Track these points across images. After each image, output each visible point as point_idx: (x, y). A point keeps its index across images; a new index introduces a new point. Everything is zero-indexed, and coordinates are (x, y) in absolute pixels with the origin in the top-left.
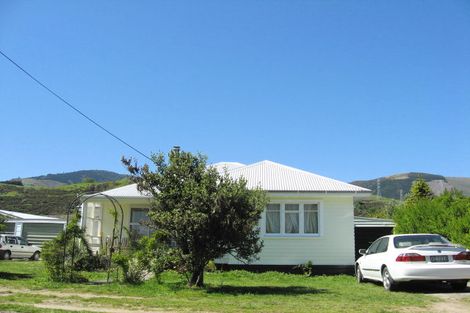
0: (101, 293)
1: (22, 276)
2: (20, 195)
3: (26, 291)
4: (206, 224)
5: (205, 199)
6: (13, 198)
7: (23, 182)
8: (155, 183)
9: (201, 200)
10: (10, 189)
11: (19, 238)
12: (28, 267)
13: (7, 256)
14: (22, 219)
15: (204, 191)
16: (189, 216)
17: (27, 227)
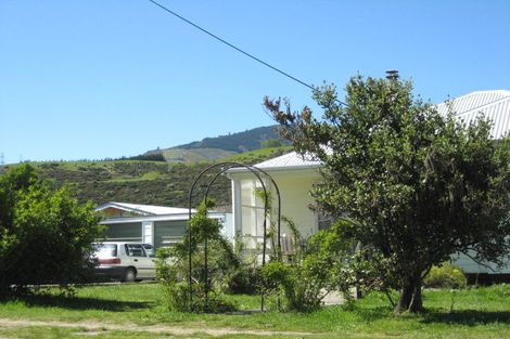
0: (246, 327)
1: (136, 306)
2: (163, 177)
3: (132, 327)
4: (411, 203)
5: (408, 161)
6: (153, 183)
7: (165, 155)
8: (324, 138)
9: (400, 162)
10: (147, 169)
11: (148, 247)
12: (154, 291)
13: (130, 275)
14: (155, 215)
15: (407, 146)
16: (382, 192)
17: (161, 227)
